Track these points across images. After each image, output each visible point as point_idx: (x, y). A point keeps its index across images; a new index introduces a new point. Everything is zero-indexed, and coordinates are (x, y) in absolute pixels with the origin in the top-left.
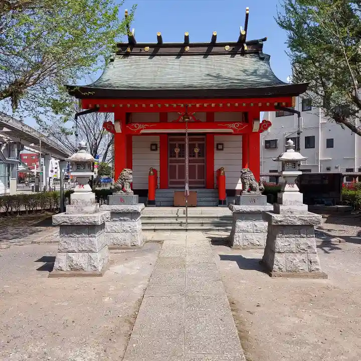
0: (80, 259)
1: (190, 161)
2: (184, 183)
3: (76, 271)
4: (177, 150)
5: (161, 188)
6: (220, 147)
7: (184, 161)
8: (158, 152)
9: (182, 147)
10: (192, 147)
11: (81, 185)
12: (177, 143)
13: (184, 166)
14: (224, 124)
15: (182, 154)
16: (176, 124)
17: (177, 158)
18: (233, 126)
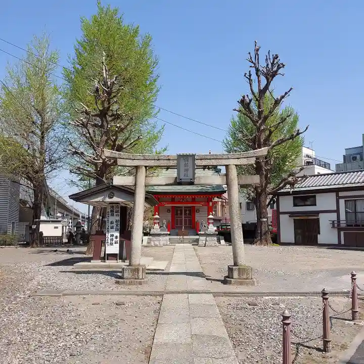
0: (157, 243)
1: (185, 217)
2: (182, 227)
3: (156, 246)
4: (179, 212)
5: (172, 228)
7: (182, 217)
8: (170, 213)
9: (181, 211)
11: (156, 224)
12: (179, 209)
14: (199, 202)
15: (181, 214)
16: (179, 202)
17: (179, 216)
18: (202, 203)
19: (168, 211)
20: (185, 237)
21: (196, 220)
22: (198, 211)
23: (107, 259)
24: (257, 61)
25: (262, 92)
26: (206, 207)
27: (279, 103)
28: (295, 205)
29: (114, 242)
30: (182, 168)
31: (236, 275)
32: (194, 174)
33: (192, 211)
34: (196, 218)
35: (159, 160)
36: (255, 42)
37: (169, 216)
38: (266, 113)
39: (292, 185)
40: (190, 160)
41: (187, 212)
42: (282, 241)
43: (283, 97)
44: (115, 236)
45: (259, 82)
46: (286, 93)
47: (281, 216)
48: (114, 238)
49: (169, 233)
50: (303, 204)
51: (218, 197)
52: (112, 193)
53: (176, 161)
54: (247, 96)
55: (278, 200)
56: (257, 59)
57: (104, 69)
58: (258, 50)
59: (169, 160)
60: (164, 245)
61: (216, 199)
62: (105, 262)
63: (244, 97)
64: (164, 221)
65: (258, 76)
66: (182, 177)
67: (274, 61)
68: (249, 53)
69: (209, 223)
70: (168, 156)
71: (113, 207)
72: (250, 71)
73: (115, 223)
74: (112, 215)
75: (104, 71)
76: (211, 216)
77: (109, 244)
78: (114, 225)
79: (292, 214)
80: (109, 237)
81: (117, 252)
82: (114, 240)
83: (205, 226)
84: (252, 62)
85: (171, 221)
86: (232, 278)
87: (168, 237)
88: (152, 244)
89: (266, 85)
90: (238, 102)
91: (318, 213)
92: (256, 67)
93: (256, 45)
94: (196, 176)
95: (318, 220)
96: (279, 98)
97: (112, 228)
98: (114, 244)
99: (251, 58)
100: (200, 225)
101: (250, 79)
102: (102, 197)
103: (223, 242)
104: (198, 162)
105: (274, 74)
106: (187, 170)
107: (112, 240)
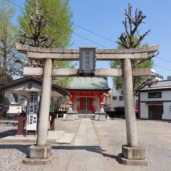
0: (70, 118)
2: (86, 109)
3: (70, 120)
4: (84, 101)
5: (80, 110)
6: (94, 100)
7: (85, 104)
9: (85, 100)
10: (88, 100)
11: (70, 107)
12: (84, 99)
13: (86, 105)
14: (95, 96)
16: (84, 95)
17: (84, 103)
18: (97, 96)
19: (78, 100)
20: (87, 115)
21: (93, 106)
22: (95, 100)
23: (28, 134)
24: (130, 15)
25: (133, 32)
26: (99, 98)
27: (142, 38)
28: (149, 97)
29: (33, 122)
30: (84, 61)
31: (130, 155)
32: (94, 66)
33: (91, 100)
34: (93, 104)
35: (64, 53)
36: (129, 3)
37: (78, 103)
38: (135, 43)
39: (150, 85)
40: (91, 52)
41: (89, 101)
42: (141, 117)
43: (144, 35)
44: (34, 117)
45: (131, 26)
46: (147, 33)
47: (141, 103)
48: (33, 118)
49: (78, 112)
50: (154, 97)
51: (106, 93)
52: (31, 84)
53: (78, 55)
54: (125, 33)
55: (139, 94)
56: (130, 13)
57: (37, 9)
58: (130, 8)
59: (73, 53)
60: (75, 119)
61: (105, 94)
62: (25, 136)
63: (122, 34)
64: (75, 106)
65: (130, 23)
66: (84, 68)
67: (139, 15)
68: (126, 10)
69: (101, 107)
70: (72, 50)
71: (33, 95)
72: (126, 20)
73: (34, 107)
74: (32, 101)
75: (37, 10)
76: (102, 103)
77: (29, 123)
78: (33, 109)
79: (147, 102)
80: (29, 118)
81: (35, 129)
82: (33, 120)
83: (98, 109)
84: (127, 15)
85: (79, 106)
86: (127, 158)
87: (77, 115)
88: (68, 119)
89: (135, 28)
90: (119, 38)
91: (162, 102)
92: (129, 18)
93: (129, 5)
94: (96, 68)
95: (163, 106)
96: (142, 36)
97: (32, 111)
98: (33, 123)
99: (126, 13)
100: (96, 108)
101: (125, 25)
102: (23, 88)
103: (108, 117)
104: (98, 56)
105: (140, 22)
106: (88, 62)
107: (31, 120)
